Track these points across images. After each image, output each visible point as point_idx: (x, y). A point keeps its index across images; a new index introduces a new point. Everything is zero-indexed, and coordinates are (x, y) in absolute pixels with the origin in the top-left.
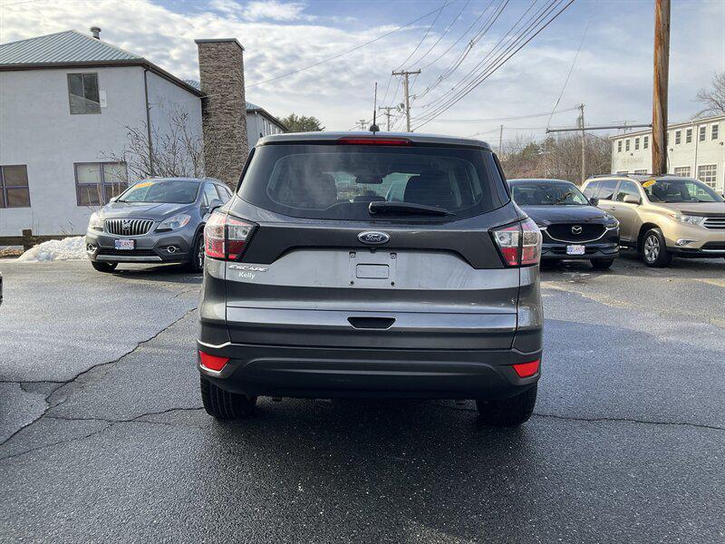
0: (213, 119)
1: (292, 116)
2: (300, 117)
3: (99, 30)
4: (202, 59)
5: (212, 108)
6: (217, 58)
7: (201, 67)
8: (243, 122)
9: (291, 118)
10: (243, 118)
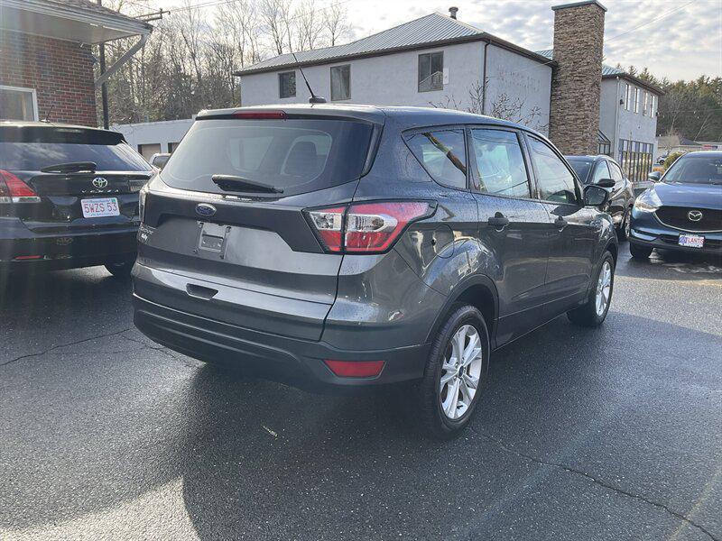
0: (563, 88)
1: (703, 78)
2: (713, 77)
3: (457, 9)
4: (557, 26)
5: (562, 75)
6: (573, 23)
7: (555, 34)
8: (595, 89)
9: (701, 81)
10: (596, 84)
